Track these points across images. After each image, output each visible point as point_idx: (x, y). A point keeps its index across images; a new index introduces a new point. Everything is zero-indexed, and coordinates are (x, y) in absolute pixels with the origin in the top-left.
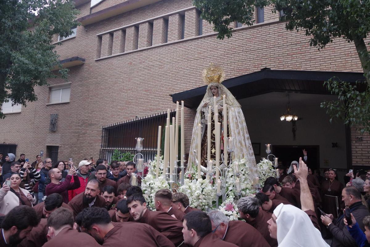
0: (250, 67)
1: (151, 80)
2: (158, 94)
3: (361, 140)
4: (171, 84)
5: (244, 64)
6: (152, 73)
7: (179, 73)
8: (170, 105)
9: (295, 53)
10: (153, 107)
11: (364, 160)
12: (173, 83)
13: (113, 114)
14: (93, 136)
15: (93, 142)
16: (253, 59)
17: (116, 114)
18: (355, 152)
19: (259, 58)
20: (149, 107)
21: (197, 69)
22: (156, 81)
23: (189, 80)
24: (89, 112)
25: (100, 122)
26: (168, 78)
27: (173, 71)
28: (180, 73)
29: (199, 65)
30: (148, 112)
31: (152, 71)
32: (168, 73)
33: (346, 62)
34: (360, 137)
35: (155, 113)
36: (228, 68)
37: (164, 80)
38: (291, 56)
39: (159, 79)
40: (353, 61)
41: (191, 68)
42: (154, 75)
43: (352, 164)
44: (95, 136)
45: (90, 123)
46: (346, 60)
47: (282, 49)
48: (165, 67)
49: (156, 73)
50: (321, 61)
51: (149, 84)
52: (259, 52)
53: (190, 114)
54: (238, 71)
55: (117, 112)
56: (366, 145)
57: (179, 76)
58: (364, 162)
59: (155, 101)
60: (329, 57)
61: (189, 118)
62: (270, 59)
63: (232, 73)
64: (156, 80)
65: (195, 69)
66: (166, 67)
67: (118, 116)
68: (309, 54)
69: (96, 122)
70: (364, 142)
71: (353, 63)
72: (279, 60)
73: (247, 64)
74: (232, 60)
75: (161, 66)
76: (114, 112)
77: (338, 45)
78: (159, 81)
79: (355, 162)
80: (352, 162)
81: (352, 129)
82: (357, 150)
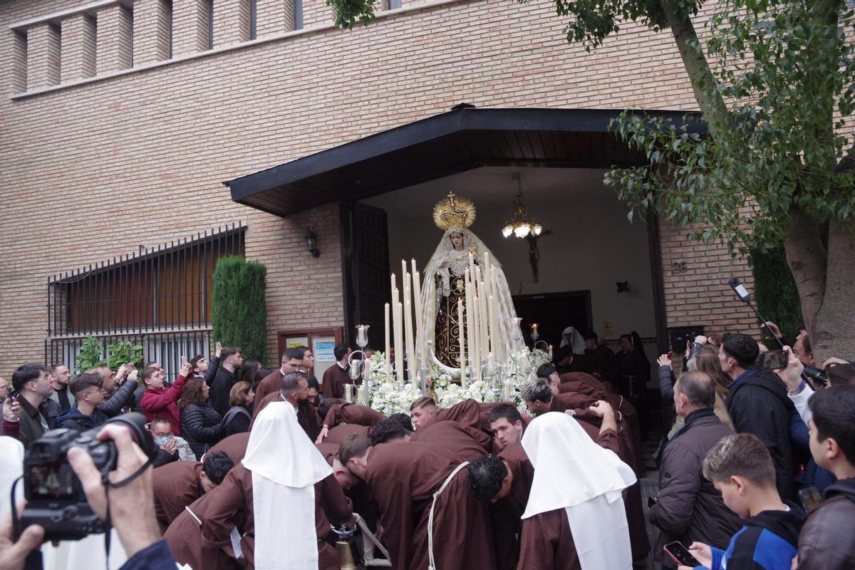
0: (425, 107)
1: (176, 150)
2: (196, 185)
3: (682, 268)
4: (228, 158)
5: (410, 100)
6: (176, 129)
7: (247, 128)
8: (228, 211)
9: (531, 72)
10: (184, 219)
11: (691, 313)
12: (233, 153)
13: (77, 243)
14: (22, 305)
15: (22, 321)
16: (431, 88)
17: (85, 242)
18: (672, 297)
19: (446, 85)
20: (175, 218)
21: (292, 116)
22: (189, 152)
23: (274, 146)
24: (6, 241)
25: (41, 267)
26: (221, 142)
27: (232, 122)
28: (251, 128)
29: (299, 105)
30: (173, 231)
31: (177, 125)
32: (219, 129)
33: (645, 91)
34: (679, 261)
35: (192, 233)
36: (372, 111)
37: (210, 148)
38: (521, 79)
39: (196, 146)
40: (658, 89)
41: (278, 114)
42: (181, 136)
43: (666, 325)
44: (28, 305)
45: (9, 271)
46: (644, 86)
47: (499, 62)
48: (211, 114)
49: (188, 131)
50: (590, 88)
51: (171, 159)
52: (446, 71)
53: (282, 232)
54: (397, 117)
55: (88, 238)
57: (249, 137)
58: (691, 319)
59: (188, 203)
60: (607, 81)
62: (471, 86)
63: (382, 124)
64: (188, 148)
65: (288, 116)
66: (213, 114)
67: (91, 249)
68: (562, 72)
69: (28, 268)
70: (689, 272)
71: (658, 94)
72: (493, 89)
73: (417, 99)
74: (380, 91)
75: (199, 112)
76: (79, 239)
77: (625, 52)
79: (673, 320)
80: (666, 320)
81: (663, 245)
82: (676, 291)
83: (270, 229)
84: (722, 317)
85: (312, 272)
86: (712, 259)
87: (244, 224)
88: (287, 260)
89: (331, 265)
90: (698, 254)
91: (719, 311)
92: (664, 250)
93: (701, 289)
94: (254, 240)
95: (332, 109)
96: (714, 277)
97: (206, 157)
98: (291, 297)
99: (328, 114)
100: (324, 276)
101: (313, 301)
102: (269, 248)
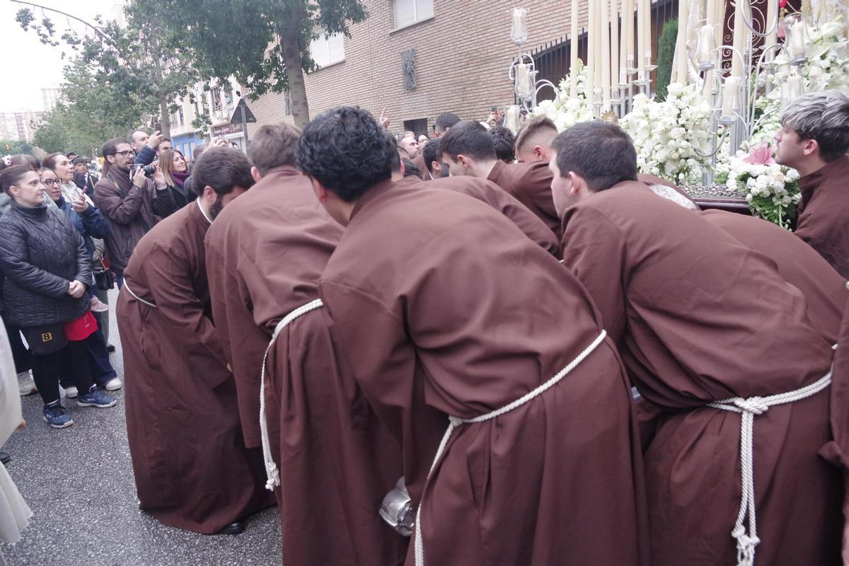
13: (534, 25)
14: (494, 85)
15: (495, 98)
17: (541, 23)
24: (480, 30)
25: (507, 50)
44: (499, 84)
45: (483, 56)
55: (543, 19)
67: (546, 29)
69: (497, 52)
76: (535, 21)
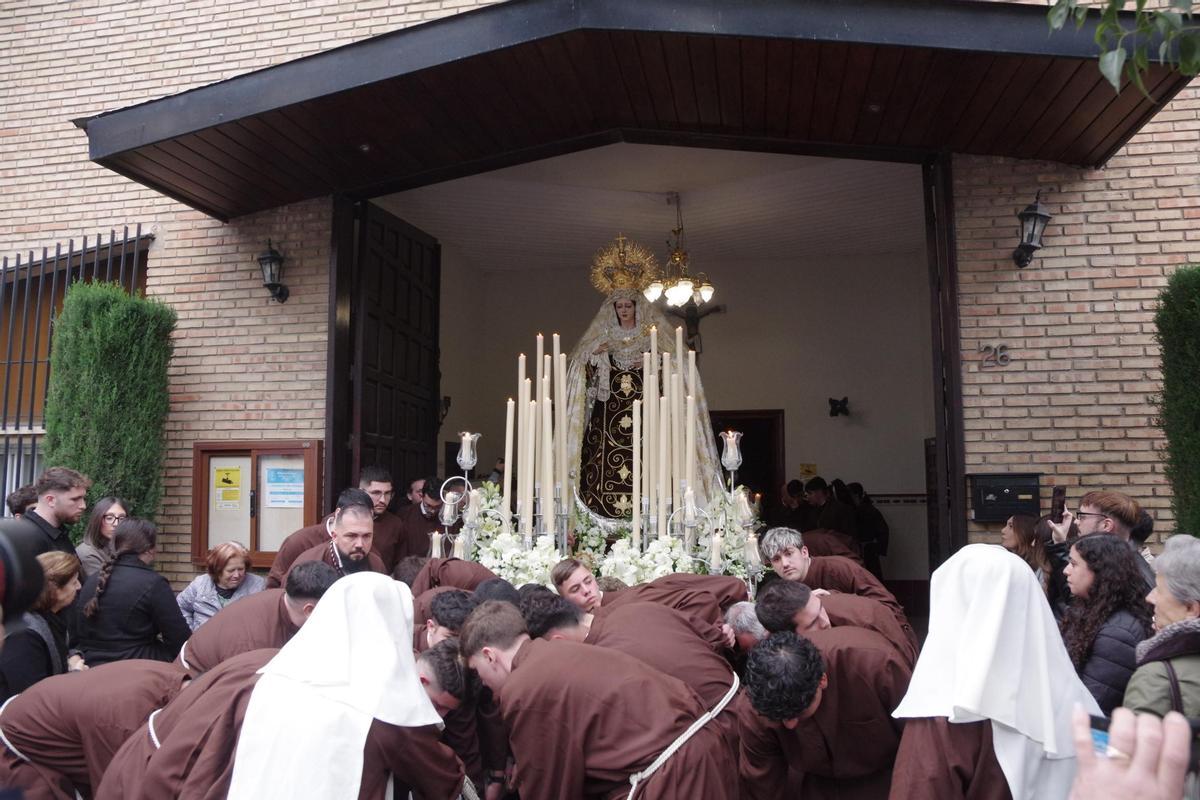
1: (29, 82)
2: (62, 151)
3: (999, 357)
6: (31, 42)
7: (169, 49)
8: (121, 205)
10: (34, 216)
11: (1013, 447)
18: (977, 413)
20: (16, 214)
21: (257, 29)
22: (53, 88)
26: (116, 72)
27: (142, 36)
28: (177, 48)
30: (10, 238)
31: (34, 34)
32: (116, 48)
34: (995, 344)
35: (46, 244)
37: (95, 83)
39: (68, 78)
42: (41, 57)
43: (964, 469)
48: (101, 18)
49: (55, 47)
51: (17, 100)
53: (219, 250)
56: (1022, 378)
58: (1014, 458)
59: (43, 187)
61: (213, 269)
64: (53, 79)
65: (250, 30)
66: (106, 17)
70: (1012, 366)
75: (78, 13)
78: (67, 86)
79: (978, 459)
80: (963, 459)
81: (963, 310)
82: (986, 402)
83: (197, 243)
84: (1073, 458)
85: (271, 330)
86: (1059, 342)
87: (145, 231)
88: (223, 304)
89: (310, 318)
90: (1031, 332)
91: (1070, 446)
92: (964, 321)
93: (1035, 401)
94: (165, 262)
95: (334, 19)
96: (1062, 377)
97: (86, 100)
98: (227, 378)
99: (325, 28)
100: (294, 339)
101: (267, 387)
102: (193, 278)
